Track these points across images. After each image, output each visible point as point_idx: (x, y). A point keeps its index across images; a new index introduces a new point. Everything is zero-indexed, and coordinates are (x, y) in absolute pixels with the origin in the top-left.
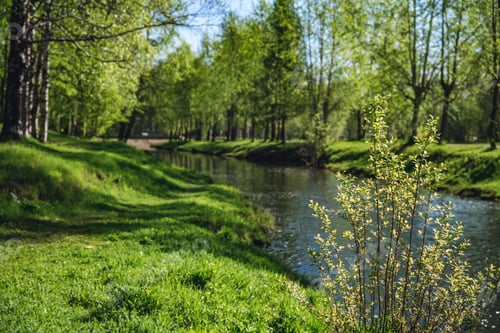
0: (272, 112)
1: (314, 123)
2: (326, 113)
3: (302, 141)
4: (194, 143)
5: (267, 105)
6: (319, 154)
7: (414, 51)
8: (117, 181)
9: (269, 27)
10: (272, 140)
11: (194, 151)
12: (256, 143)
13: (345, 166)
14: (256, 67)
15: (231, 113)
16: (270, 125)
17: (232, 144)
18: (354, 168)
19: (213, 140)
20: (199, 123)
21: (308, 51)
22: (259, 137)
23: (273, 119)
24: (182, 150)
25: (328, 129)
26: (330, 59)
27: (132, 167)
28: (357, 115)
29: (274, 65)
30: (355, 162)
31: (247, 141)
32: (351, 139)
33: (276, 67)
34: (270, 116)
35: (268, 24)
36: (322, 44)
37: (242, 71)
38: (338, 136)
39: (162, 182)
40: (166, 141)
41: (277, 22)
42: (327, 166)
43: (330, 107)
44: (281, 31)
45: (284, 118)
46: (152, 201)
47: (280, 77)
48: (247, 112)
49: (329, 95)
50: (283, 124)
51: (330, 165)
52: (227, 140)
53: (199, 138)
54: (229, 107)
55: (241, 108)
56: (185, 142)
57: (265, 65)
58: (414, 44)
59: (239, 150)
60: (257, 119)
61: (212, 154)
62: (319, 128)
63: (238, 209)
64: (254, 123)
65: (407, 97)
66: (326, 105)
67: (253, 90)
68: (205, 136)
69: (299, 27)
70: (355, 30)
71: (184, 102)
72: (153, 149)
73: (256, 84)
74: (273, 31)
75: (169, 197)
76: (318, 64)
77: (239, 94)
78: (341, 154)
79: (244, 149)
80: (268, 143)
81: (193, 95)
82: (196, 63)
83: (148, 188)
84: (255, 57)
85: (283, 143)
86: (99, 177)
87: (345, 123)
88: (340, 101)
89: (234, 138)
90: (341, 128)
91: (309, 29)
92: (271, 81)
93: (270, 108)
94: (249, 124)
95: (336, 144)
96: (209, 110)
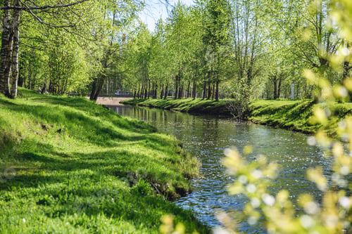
0: (209, 77)
1: (240, 85)
2: (250, 77)
3: (230, 99)
4: (151, 101)
5: (204, 72)
6: (244, 110)
7: (320, 29)
8: (59, 131)
9: (207, 13)
10: (208, 99)
11: (151, 106)
12: (197, 101)
13: (263, 119)
14: (197, 43)
15: (178, 78)
16: (207, 87)
17: (179, 101)
18: (271, 121)
19: (165, 99)
20: (155, 85)
21: (236, 31)
22: (199, 96)
23: (209, 82)
24: (141, 105)
25: (251, 90)
26: (253, 36)
27: (81, 118)
28: (274, 80)
29: (210, 41)
30: (272, 116)
31: (190, 99)
32: (269, 99)
33: (212, 42)
34: (207, 80)
35: (207, 10)
36: (247, 24)
37: (187, 46)
38: (258, 96)
39: (106, 131)
40: (132, 99)
41: (213, 8)
42: (250, 119)
43: (252, 74)
44: (216, 14)
45: (218, 82)
46: (90, 149)
47: (215, 50)
48: (190, 77)
49: (252, 63)
50: (217, 86)
51: (252, 118)
52: (175, 99)
53: (155, 97)
54: (177, 73)
55: (185, 74)
56: (145, 99)
57: (204, 41)
58: (320, 22)
59: (183, 106)
60: (198, 83)
61: (163, 109)
62: (244, 89)
63: (168, 157)
64: (195, 85)
65: (314, 65)
66: (250, 71)
67: (195, 60)
68: (159, 95)
69: (230, 12)
70: (273, 12)
71: (144, 70)
72: (121, 105)
73: (197, 56)
74: (210, 16)
75: (109, 145)
76: (244, 40)
77: (184, 63)
78: (261, 109)
79: (187, 105)
80: (205, 101)
81: (151, 65)
82: (153, 41)
83: (89, 138)
84: (196, 35)
85: (217, 100)
86: (44, 127)
87: (264, 85)
88: (260, 69)
89: (180, 97)
90: (261, 89)
91: (237, 14)
92: (208, 54)
93: (207, 74)
94: (192, 86)
95: (258, 102)
96: (162, 75)
